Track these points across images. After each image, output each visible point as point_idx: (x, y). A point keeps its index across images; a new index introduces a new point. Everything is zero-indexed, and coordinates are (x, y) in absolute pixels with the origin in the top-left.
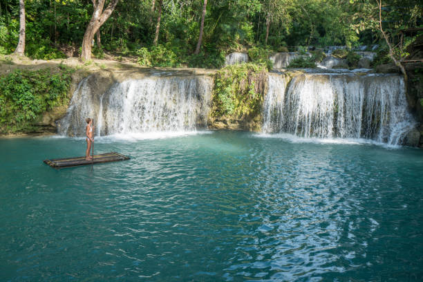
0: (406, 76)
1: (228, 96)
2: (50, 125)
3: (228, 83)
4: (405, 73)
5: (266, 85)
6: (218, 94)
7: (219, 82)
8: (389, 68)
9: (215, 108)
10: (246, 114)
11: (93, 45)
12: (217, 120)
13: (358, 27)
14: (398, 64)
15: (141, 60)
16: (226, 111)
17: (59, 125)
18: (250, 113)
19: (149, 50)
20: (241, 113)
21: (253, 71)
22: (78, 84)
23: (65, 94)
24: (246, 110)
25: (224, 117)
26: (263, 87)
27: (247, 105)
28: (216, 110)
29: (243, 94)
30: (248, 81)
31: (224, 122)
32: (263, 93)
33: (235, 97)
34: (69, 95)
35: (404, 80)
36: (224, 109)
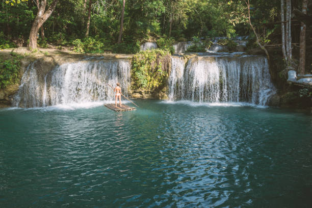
0: (268, 56)
1: (143, 74)
2: (5, 100)
3: (142, 64)
4: (268, 54)
5: (170, 65)
6: (134, 72)
7: (135, 63)
8: (257, 51)
9: (133, 83)
10: (156, 86)
11: (38, 37)
12: (135, 92)
13: (234, 22)
14: (263, 48)
15: (76, 49)
16: (141, 85)
17: (12, 99)
18: (159, 86)
19: (82, 41)
20: (153, 86)
21: (160, 55)
22: (26, 67)
23: (16, 75)
24: (156, 84)
25: (139, 90)
26: (168, 66)
27: (157, 80)
28: (134, 85)
29: (153, 72)
30: (157, 62)
31: (140, 93)
32: (168, 71)
33: (147, 74)
34: (19, 76)
35: (268, 59)
36: (140, 83)
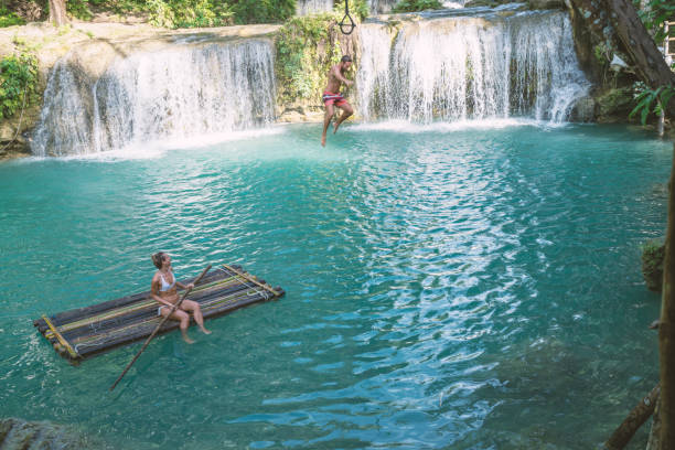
0: (572, 12)
2: (16, 142)
3: (298, 47)
4: (571, 7)
7: (284, 45)
9: (282, 89)
12: (287, 110)
15: (154, 18)
16: (300, 93)
17: (30, 140)
21: (336, 24)
23: (32, 87)
25: (297, 103)
26: (354, 49)
28: (285, 93)
29: (324, 64)
30: (330, 40)
31: (300, 110)
33: (311, 68)
34: (38, 88)
35: (570, 18)
36: (296, 90)
